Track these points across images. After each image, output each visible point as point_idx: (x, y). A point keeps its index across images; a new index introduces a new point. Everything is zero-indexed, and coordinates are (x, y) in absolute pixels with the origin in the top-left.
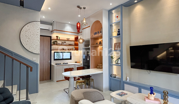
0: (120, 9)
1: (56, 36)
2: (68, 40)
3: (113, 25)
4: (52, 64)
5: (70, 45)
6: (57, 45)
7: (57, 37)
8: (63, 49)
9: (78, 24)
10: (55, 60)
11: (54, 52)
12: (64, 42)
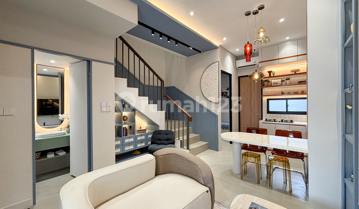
1: (268, 72)
2: (295, 74)
5: (301, 83)
6: (271, 86)
7: (270, 72)
8: (283, 94)
9: (248, 46)
10: (269, 112)
11: (268, 100)
12: (285, 80)
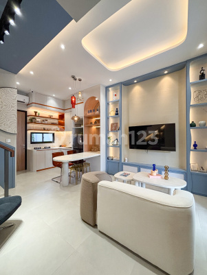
0: (119, 87)
2: (50, 117)
3: (110, 103)
4: (28, 148)
5: (53, 124)
6: (35, 123)
7: (36, 113)
8: (44, 129)
9: (73, 97)
10: (32, 143)
11: (32, 133)
12: (45, 120)
